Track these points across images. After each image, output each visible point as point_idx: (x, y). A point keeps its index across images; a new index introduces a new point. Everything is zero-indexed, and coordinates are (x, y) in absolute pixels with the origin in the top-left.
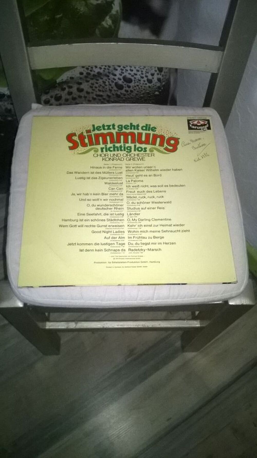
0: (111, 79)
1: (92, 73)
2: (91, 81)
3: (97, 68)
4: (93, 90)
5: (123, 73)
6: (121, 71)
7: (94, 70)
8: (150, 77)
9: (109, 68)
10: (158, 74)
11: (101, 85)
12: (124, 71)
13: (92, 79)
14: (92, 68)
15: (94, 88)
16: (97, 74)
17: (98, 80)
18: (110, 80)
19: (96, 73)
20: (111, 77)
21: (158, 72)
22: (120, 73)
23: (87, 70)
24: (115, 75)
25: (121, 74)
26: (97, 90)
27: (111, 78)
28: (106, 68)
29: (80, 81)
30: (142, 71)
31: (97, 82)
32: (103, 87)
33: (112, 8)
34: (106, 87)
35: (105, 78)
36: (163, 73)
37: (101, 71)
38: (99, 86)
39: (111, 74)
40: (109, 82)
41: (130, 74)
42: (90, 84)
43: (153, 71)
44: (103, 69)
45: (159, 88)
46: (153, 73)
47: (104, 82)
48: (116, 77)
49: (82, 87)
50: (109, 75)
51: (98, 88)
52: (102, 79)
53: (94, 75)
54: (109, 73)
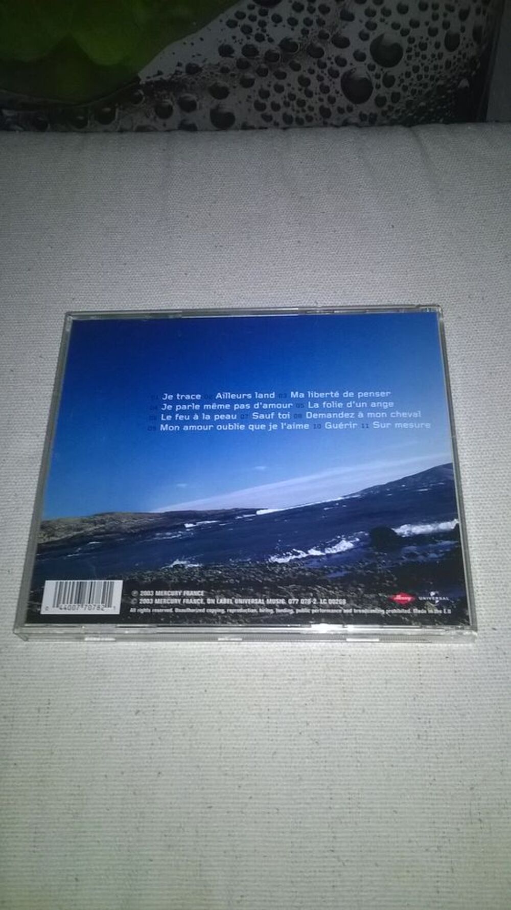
0: (329, 65)
2: (261, 83)
3: (281, 24)
4: (267, 118)
6: (366, 19)
7: (268, 35)
9: (323, 17)
11: (292, 97)
12: (376, 19)
13: (262, 73)
14: (263, 24)
15: (269, 111)
16: (278, 51)
17: (283, 76)
18: (326, 71)
19: (274, 47)
20: (332, 51)
22: (363, 27)
23: (245, 37)
24: (343, 43)
25: (366, 31)
26: (278, 116)
27: (329, 59)
28: (313, 18)
29: (222, 83)
31: (282, 82)
32: (301, 103)
35: (307, 63)
37: (295, 35)
38: (287, 99)
39: (328, 40)
40: (320, 78)
42: (253, 93)
44: (301, 26)
47: (304, 82)
48: (345, 49)
49: (228, 105)
50: (324, 49)
51: (283, 110)
52: (296, 68)
53: (270, 57)
54: (323, 36)
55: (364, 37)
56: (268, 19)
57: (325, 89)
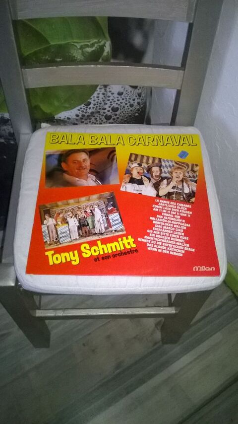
1: (86, 115)
5: (112, 105)
8: (132, 102)
10: (138, 99)
11: (93, 122)
13: (86, 120)
14: (86, 110)
19: (89, 114)
20: (102, 111)
21: (138, 97)
24: (105, 109)
30: (126, 99)
33: (103, 50)
34: (97, 122)
36: (141, 98)
41: (117, 104)
43: (134, 97)
45: (138, 110)
46: (134, 98)
47: (96, 119)
52: (94, 116)
53: (88, 116)
54: (100, 109)
55: (109, 107)
56: (88, 109)
57: (100, 119)
